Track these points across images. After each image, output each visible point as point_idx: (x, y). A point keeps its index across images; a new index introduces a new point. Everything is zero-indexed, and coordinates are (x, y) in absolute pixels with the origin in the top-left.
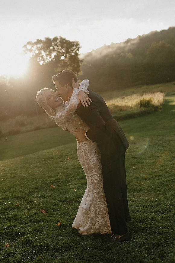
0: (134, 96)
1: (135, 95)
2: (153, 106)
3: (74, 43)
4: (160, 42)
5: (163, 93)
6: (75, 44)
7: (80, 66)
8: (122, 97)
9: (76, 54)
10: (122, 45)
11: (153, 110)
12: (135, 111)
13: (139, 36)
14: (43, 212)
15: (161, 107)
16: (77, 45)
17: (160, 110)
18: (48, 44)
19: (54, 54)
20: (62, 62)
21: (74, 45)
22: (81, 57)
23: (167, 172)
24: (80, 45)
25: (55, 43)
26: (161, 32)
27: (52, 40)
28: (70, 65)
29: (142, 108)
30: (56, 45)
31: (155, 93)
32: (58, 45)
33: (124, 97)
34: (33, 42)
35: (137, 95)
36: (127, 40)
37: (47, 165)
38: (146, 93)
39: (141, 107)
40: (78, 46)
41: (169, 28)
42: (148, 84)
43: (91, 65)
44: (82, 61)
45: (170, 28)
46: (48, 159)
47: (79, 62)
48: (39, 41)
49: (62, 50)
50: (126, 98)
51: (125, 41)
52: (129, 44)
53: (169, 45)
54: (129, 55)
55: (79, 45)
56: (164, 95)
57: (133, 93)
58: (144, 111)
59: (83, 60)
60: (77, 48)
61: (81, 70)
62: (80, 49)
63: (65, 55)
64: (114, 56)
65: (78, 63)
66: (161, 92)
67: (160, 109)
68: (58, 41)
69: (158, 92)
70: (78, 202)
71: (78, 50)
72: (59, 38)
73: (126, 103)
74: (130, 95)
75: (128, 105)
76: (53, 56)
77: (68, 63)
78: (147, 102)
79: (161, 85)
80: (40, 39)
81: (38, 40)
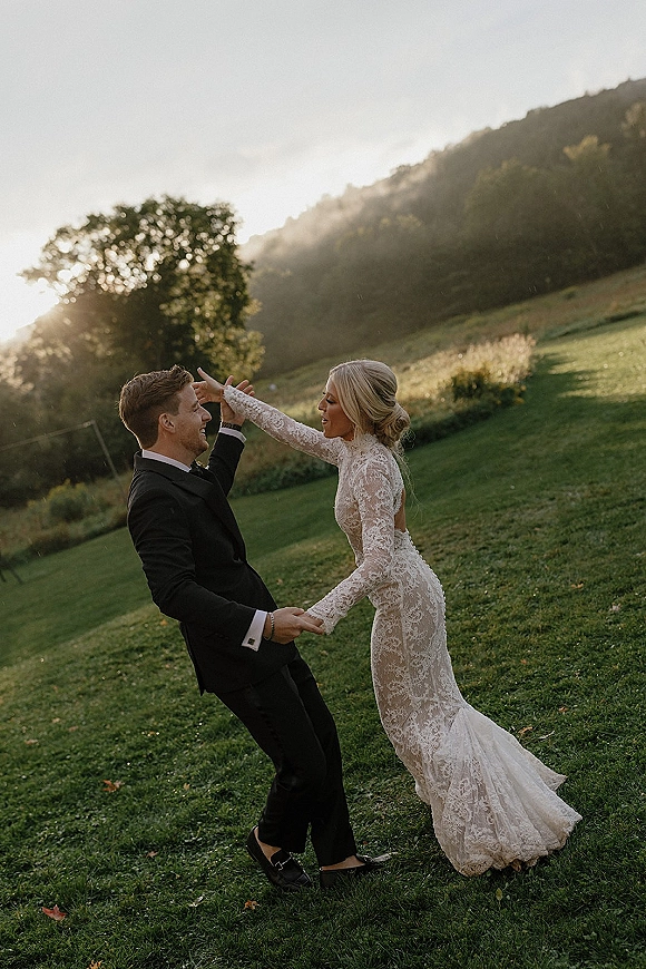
0: (440, 358)
1: (441, 354)
2: (496, 389)
3: (212, 209)
4: (505, 165)
5: (529, 338)
6: (218, 213)
7: (244, 285)
8: (402, 366)
9: (229, 248)
10: (383, 191)
11: (499, 402)
12: (439, 416)
13: (434, 151)
14: (51, 915)
15: (523, 388)
16: (225, 216)
17: (520, 400)
18: (128, 225)
19: (153, 259)
20: (186, 278)
21: (216, 217)
22: (244, 254)
23: (502, 671)
24: (236, 215)
25: (151, 220)
26: (502, 128)
27: (138, 209)
28: (214, 285)
29: (460, 401)
30: (154, 224)
31: (505, 339)
32: (160, 224)
33: (408, 364)
34: (77, 226)
35: (449, 352)
36: (395, 172)
37: (116, 682)
38: (475, 344)
39: (456, 398)
40: (230, 220)
41: (528, 113)
42: (483, 308)
43: (289, 272)
44: (248, 268)
45: (530, 113)
46: (126, 656)
47: (241, 270)
48: (94, 222)
49: (179, 239)
50: (412, 368)
51: (388, 175)
52: (403, 185)
53: (534, 170)
54: (409, 221)
55: (233, 215)
56: (534, 343)
57: (438, 346)
58: (469, 412)
59: (253, 262)
60: (227, 228)
61: (250, 296)
62: (237, 229)
63: (189, 256)
64: (361, 231)
65: (238, 276)
66: (525, 332)
67: (521, 395)
68: (159, 212)
69: (514, 333)
70: (186, 844)
71: (231, 232)
72: (160, 200)
73: (415, 385)
74: (425, 356)
75: (420, 395)
76: (150, 266)
77: (207, 281)
78: (473, 378)
79: (525, 305)
80: (97, 215)
81: (91, 217)
